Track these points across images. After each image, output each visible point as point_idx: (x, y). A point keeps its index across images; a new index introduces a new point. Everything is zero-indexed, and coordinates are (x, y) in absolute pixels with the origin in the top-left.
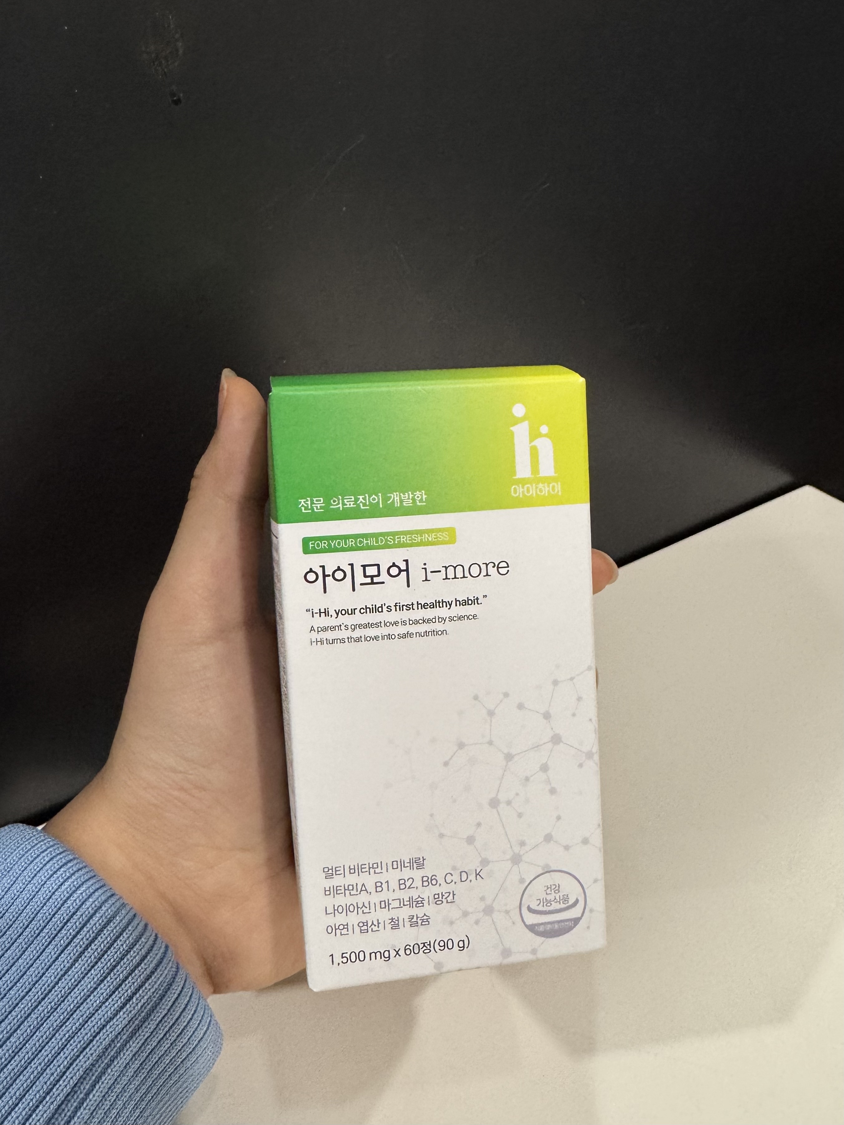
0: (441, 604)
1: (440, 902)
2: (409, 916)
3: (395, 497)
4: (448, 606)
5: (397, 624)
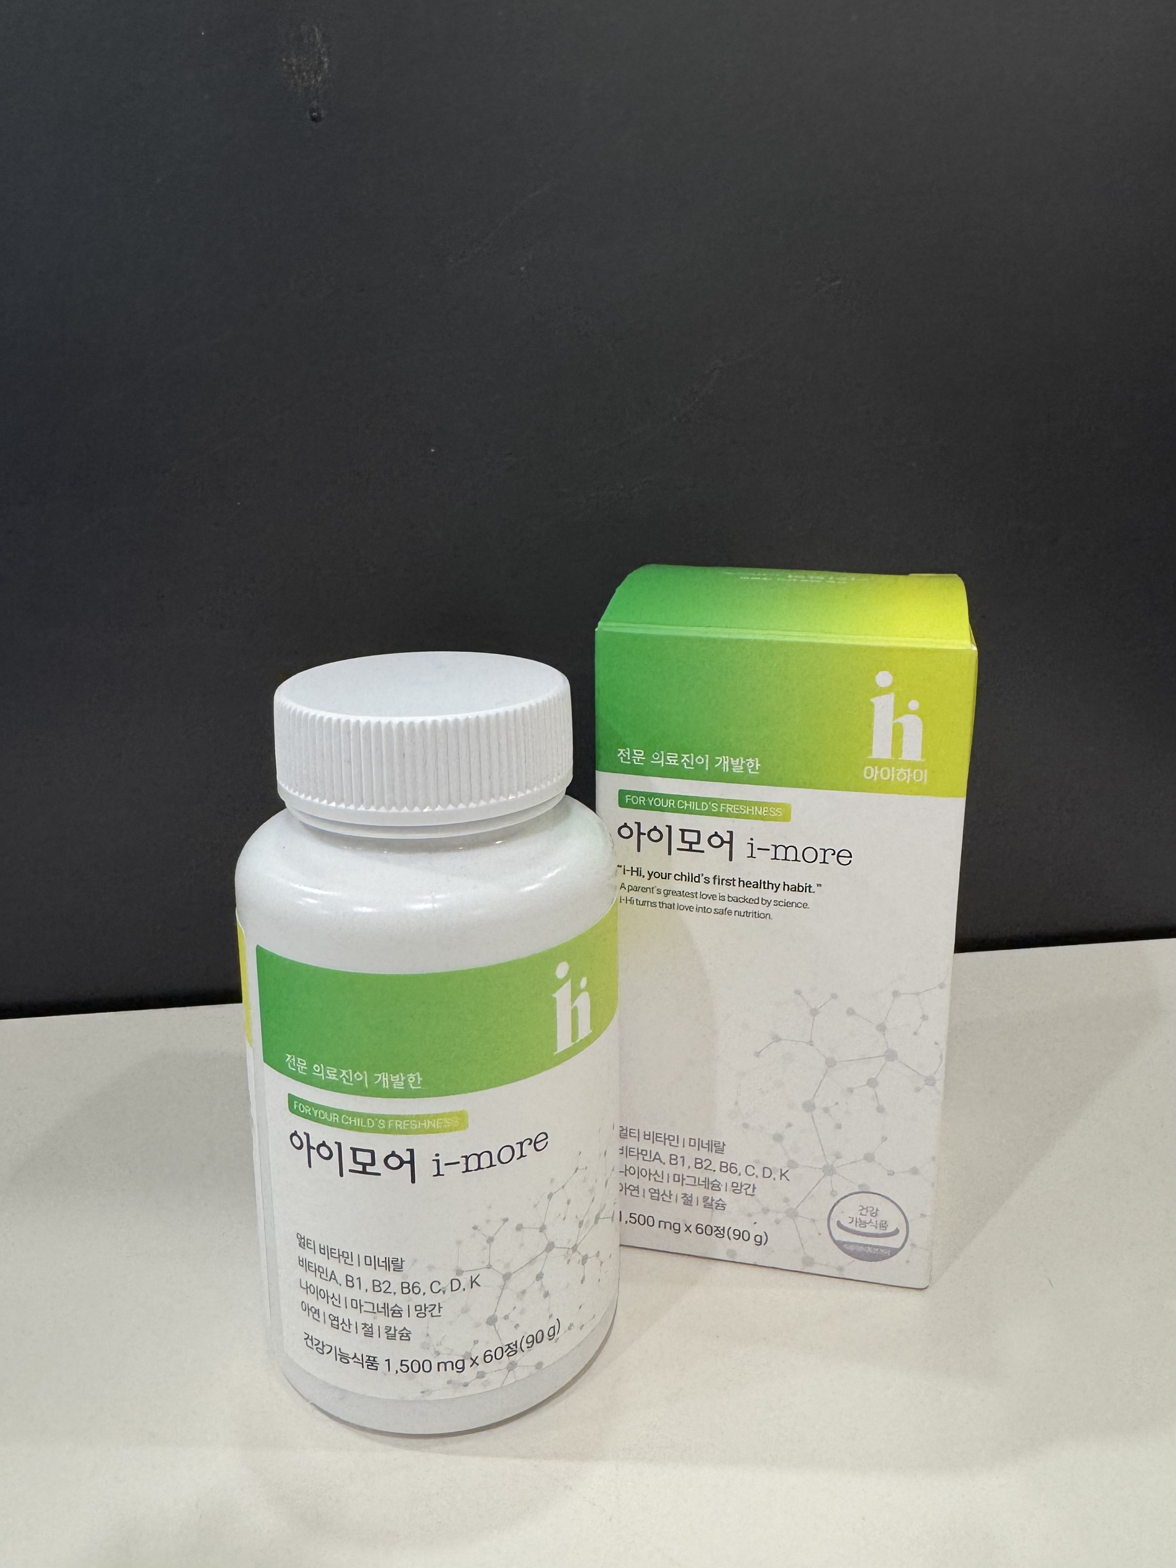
0: (766, 885)
1: (739, 1192)
2: (704, 1196)
3: (724, 761)
4: (775, 889)
5: (714, 898)
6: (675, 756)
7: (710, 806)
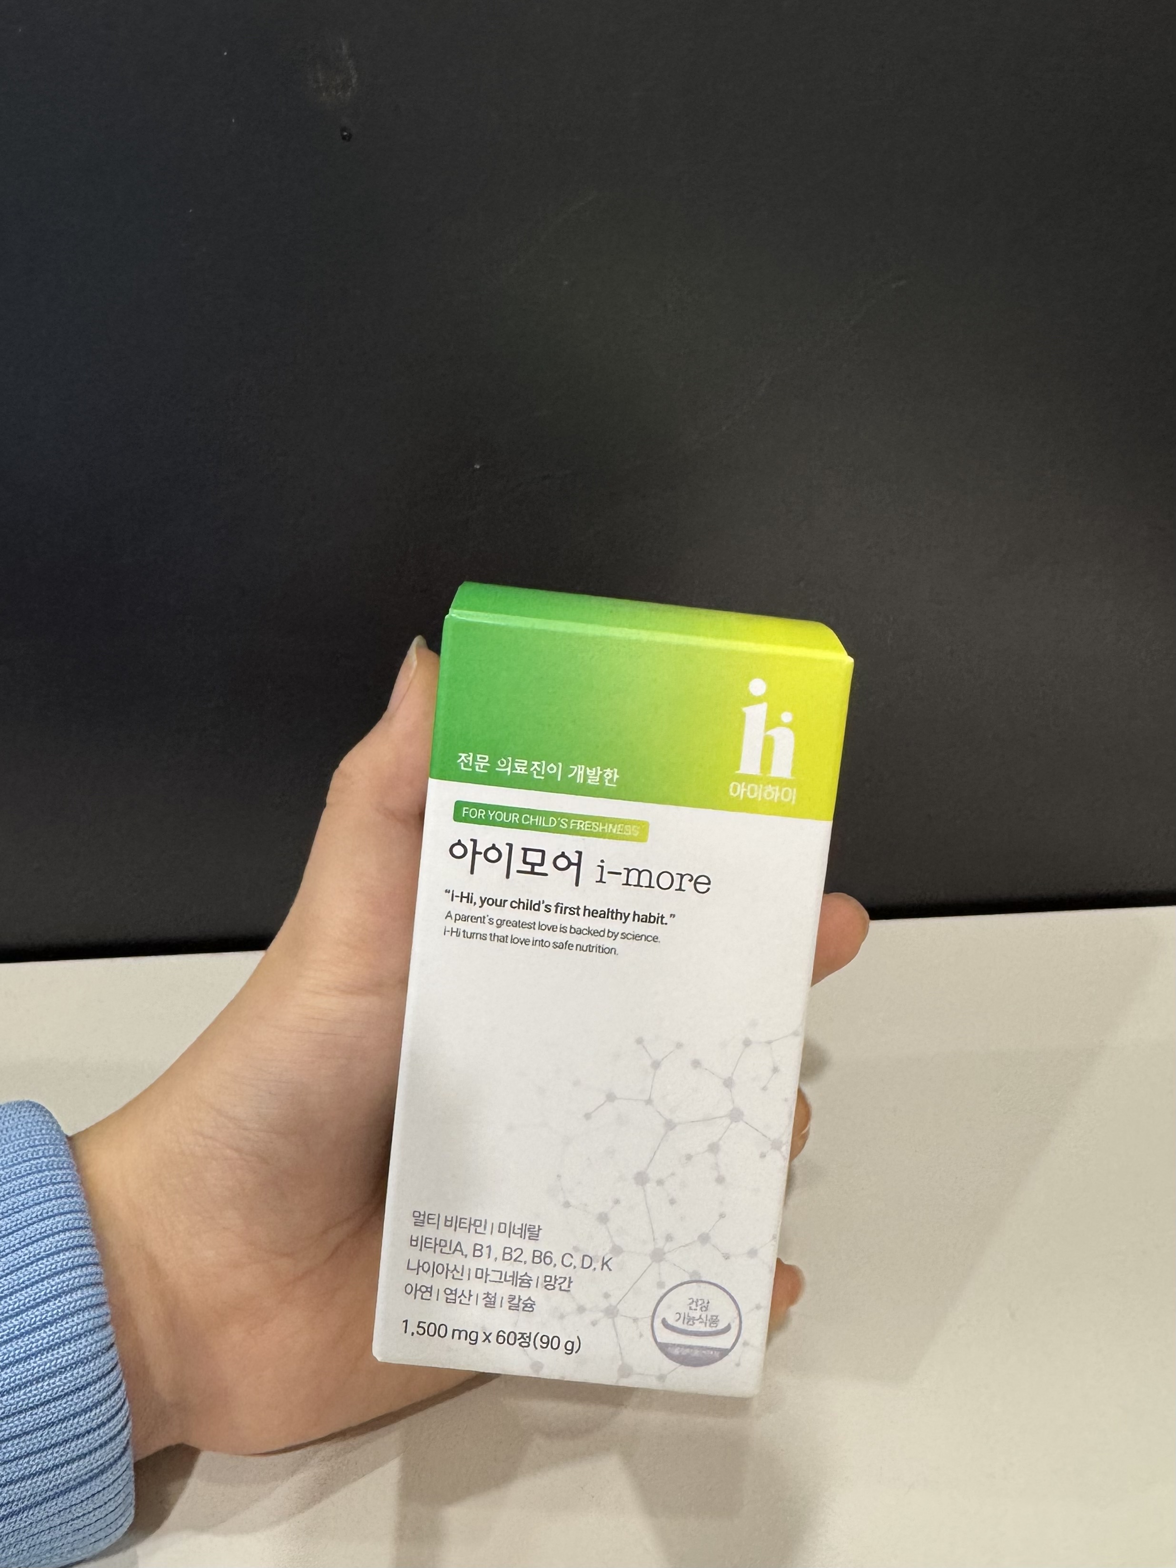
0: (614, 914)
1: (552, 1287)
2: (510, 1295)
3: (579, 771)
4: (624, 919)
5: (555, 930)
6: (524, 763)
7: (559, 823)
